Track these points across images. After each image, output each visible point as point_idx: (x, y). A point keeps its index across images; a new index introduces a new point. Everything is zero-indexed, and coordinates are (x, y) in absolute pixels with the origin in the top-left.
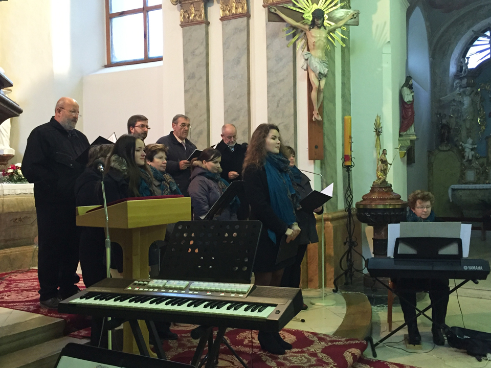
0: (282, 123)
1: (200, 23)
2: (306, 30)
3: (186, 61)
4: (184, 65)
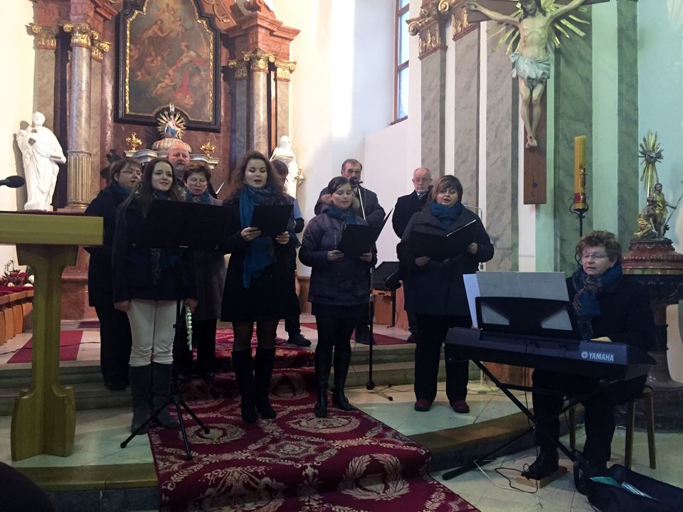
0: (500, 157)
1: (435, 50)
2: (516, 22)
3: (423, 99)
4: (422, 103)
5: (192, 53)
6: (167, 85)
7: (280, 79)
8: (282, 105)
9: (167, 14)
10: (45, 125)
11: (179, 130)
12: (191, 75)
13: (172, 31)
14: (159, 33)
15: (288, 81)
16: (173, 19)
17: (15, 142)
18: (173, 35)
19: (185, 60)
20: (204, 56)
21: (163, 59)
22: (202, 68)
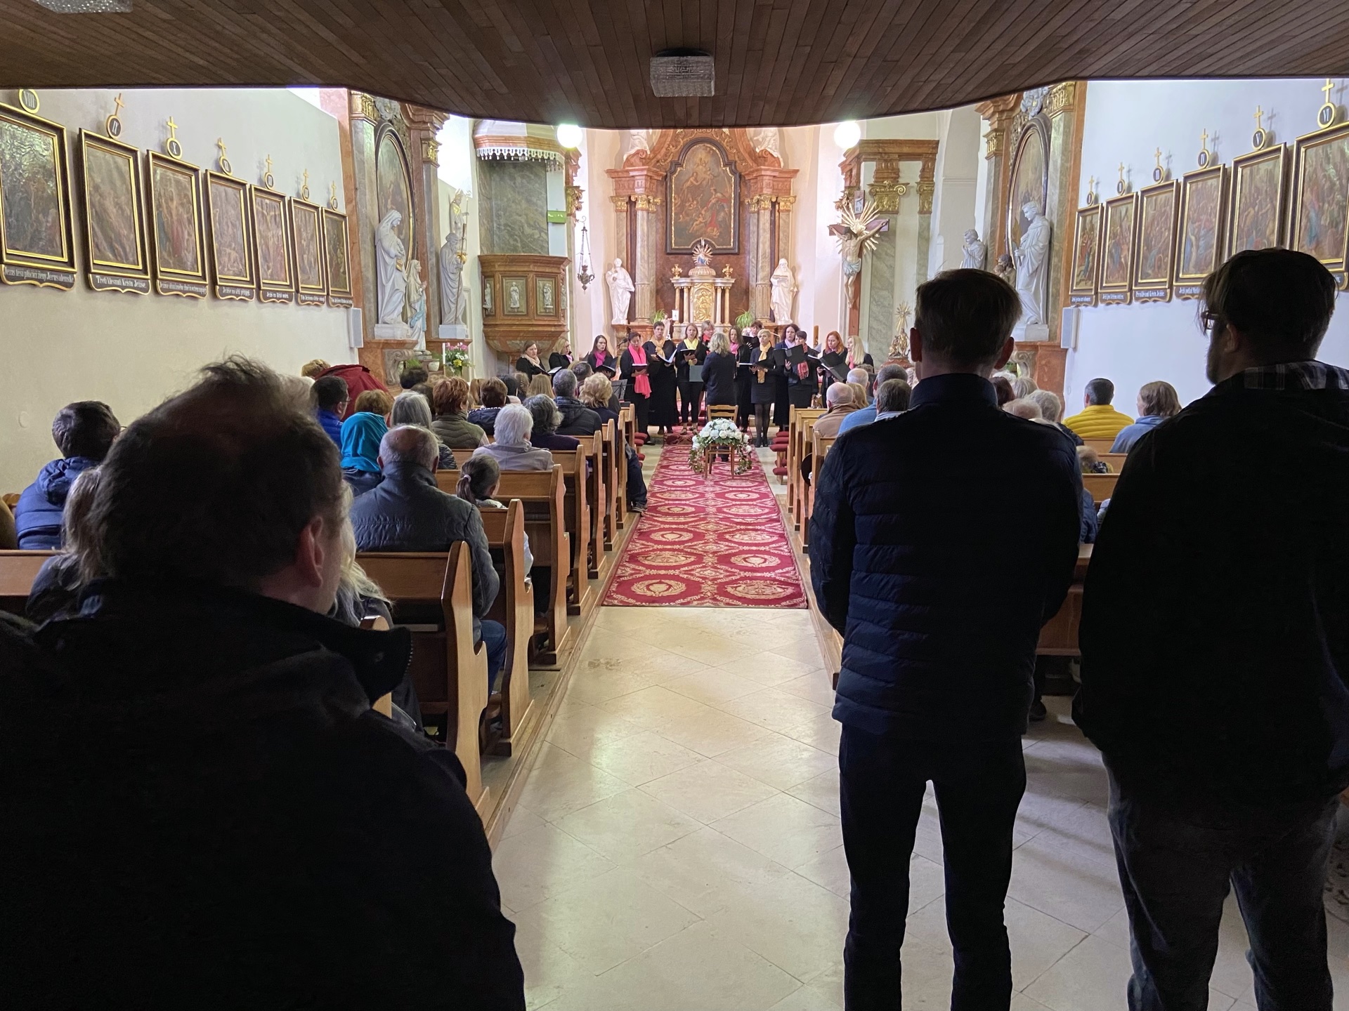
5: (719, 195)
6: (701, 222)
7: (782, 211)
8: (784, 232)
9: (701, 167)
10: (622, 266)
11: (707, 259)
12: (718, 212)
13: (704, 179)
14: (695, 182)
15: (789, 211)
16: (704, 170)
17: (605, 280)
18: (704, 183)
19: (713, 201)
20: (727, 196)
21: (698, 203)
22: (725, 205)
